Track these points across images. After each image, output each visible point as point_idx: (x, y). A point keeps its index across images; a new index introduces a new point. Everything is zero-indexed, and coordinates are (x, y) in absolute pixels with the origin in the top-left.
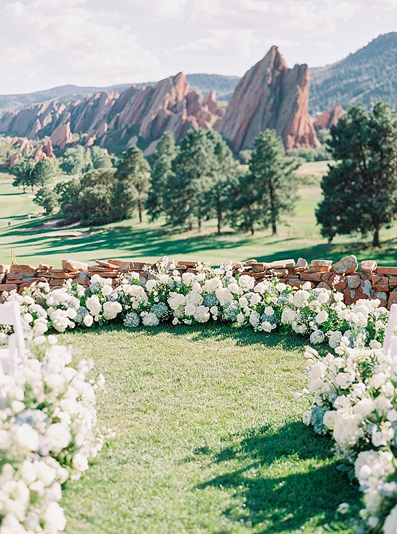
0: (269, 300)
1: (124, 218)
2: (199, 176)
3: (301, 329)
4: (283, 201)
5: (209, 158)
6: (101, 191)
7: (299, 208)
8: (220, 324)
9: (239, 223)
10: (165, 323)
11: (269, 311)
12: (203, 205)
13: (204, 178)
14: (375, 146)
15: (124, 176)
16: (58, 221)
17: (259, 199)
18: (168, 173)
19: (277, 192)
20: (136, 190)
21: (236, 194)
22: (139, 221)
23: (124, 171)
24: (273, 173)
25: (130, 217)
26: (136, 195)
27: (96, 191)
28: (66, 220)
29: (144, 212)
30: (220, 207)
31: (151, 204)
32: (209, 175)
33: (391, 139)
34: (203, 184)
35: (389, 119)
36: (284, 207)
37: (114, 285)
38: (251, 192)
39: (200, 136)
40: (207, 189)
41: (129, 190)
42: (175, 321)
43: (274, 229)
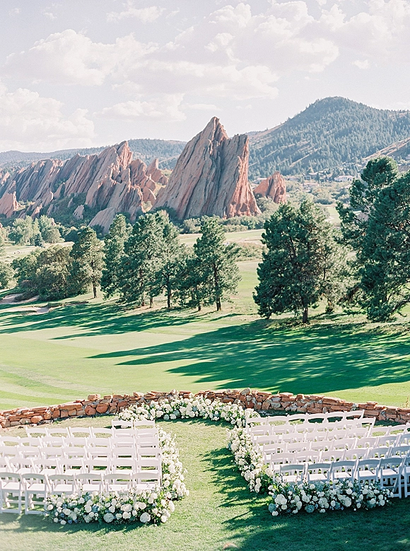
0: (216, 408)
1: (79, 293)
2: (149, 257)
3: (228, 419)
4: (226, 281)
5: (159, 240)
6: (57, 268)
7: (240, 286)
8: (199, 418)
9: (187, 301)
10: (179, 418)
11: (216, 413)
12: (155, 284)
13: (154, 259)
14: (303, 239)
15: (80, 255)
16: (16, 296)
17: (204, 279)
18: (120, 255)
19: (221, 273)
20: (91, 268)
21: (184, 275)
22: (94, 297)
23: (78, 253)
24: (216, 257)
25: (85, 292)
26: (90, 272)
27: (52, 268)
28: (24, 294)
29: (99, 288)
30: (169, 285)
31: (105, 281)
32: (158, 255)
33: (316, 232)
34: (154, 265)
35: (313, 216)
36: (227, 287)
37: (159, 404)
38: (197, 273)
39: (150, 222)
40: (158, 270)
41: (85, 268)
42: (182, 417)
43: (219, 306)
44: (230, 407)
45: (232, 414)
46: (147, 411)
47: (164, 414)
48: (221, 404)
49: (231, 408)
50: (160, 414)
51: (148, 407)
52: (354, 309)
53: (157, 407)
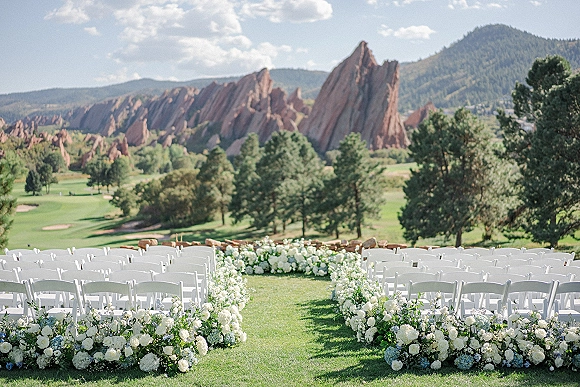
0: (323, 259)
1: (206, 220)
2: (283, 179)
4: (368, 204)
5: (294, 160)
6: (183, 192)
7: (384, 211)
9: (323, 227)
10: (267, 272)
11: (323, 265)
12: (287, 208)
13: (288, 181)
14: (457, 153)
15: (208, 178)
16: (138, 223)
17: (344, 202)
18: (253, 176)
19: (362, 195)
20: (219, 192)
21: (321, 198)
22: (222, 222)
23: (207, 172)
24: (357, 176)
25: (212, 220)
26: (218, 197)
27: (177, 193)
28: (147, 221)
29: (227, 215)
30: (305, 210)
31: (235, 207)
32: (294, 177)
33: (473, 144)
34: (289, 187)
35: (470, 125)
36: (370, 211)
38: (335, 194)
39: (285, 139)
40: (292, 192)
41: (212, 192)
42: (272, 271)
43: (359, 232)
52: (516, 234)
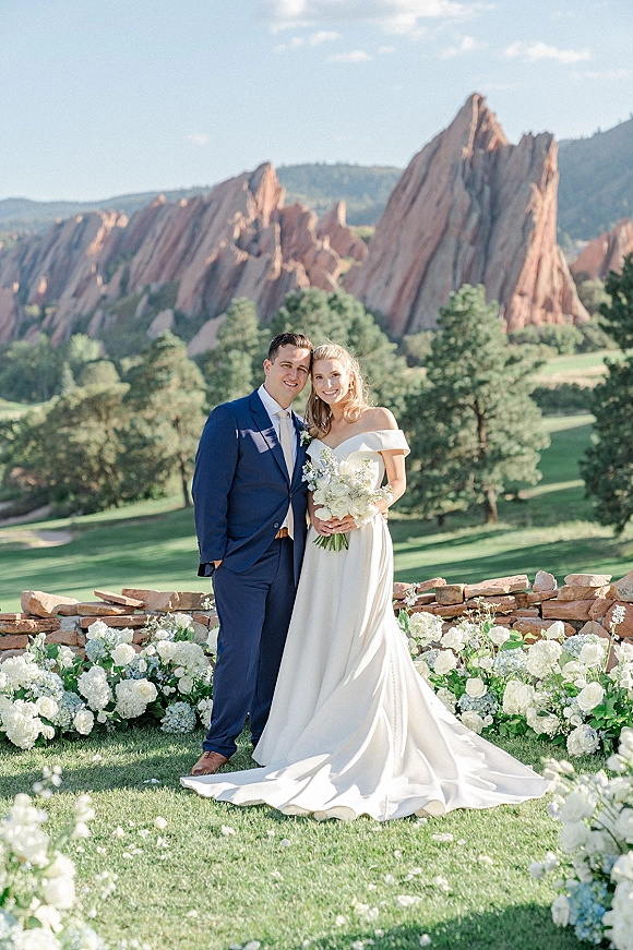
0: (475, 663)
3: (549, 725)
6: (94, 436)
15: (145, 401)
20: (173, 432)
25: (161, 495)
26: (173, 443)
37: (140, 644)
41: (158, 431)
44: (556, 649)
45: (572, 691)
46: (55, 681)
47: (164, 701)
48: (502, 634)
49: (569, 656)
50: (138, 695)
51: (67, 656)
53: (125, 653)
